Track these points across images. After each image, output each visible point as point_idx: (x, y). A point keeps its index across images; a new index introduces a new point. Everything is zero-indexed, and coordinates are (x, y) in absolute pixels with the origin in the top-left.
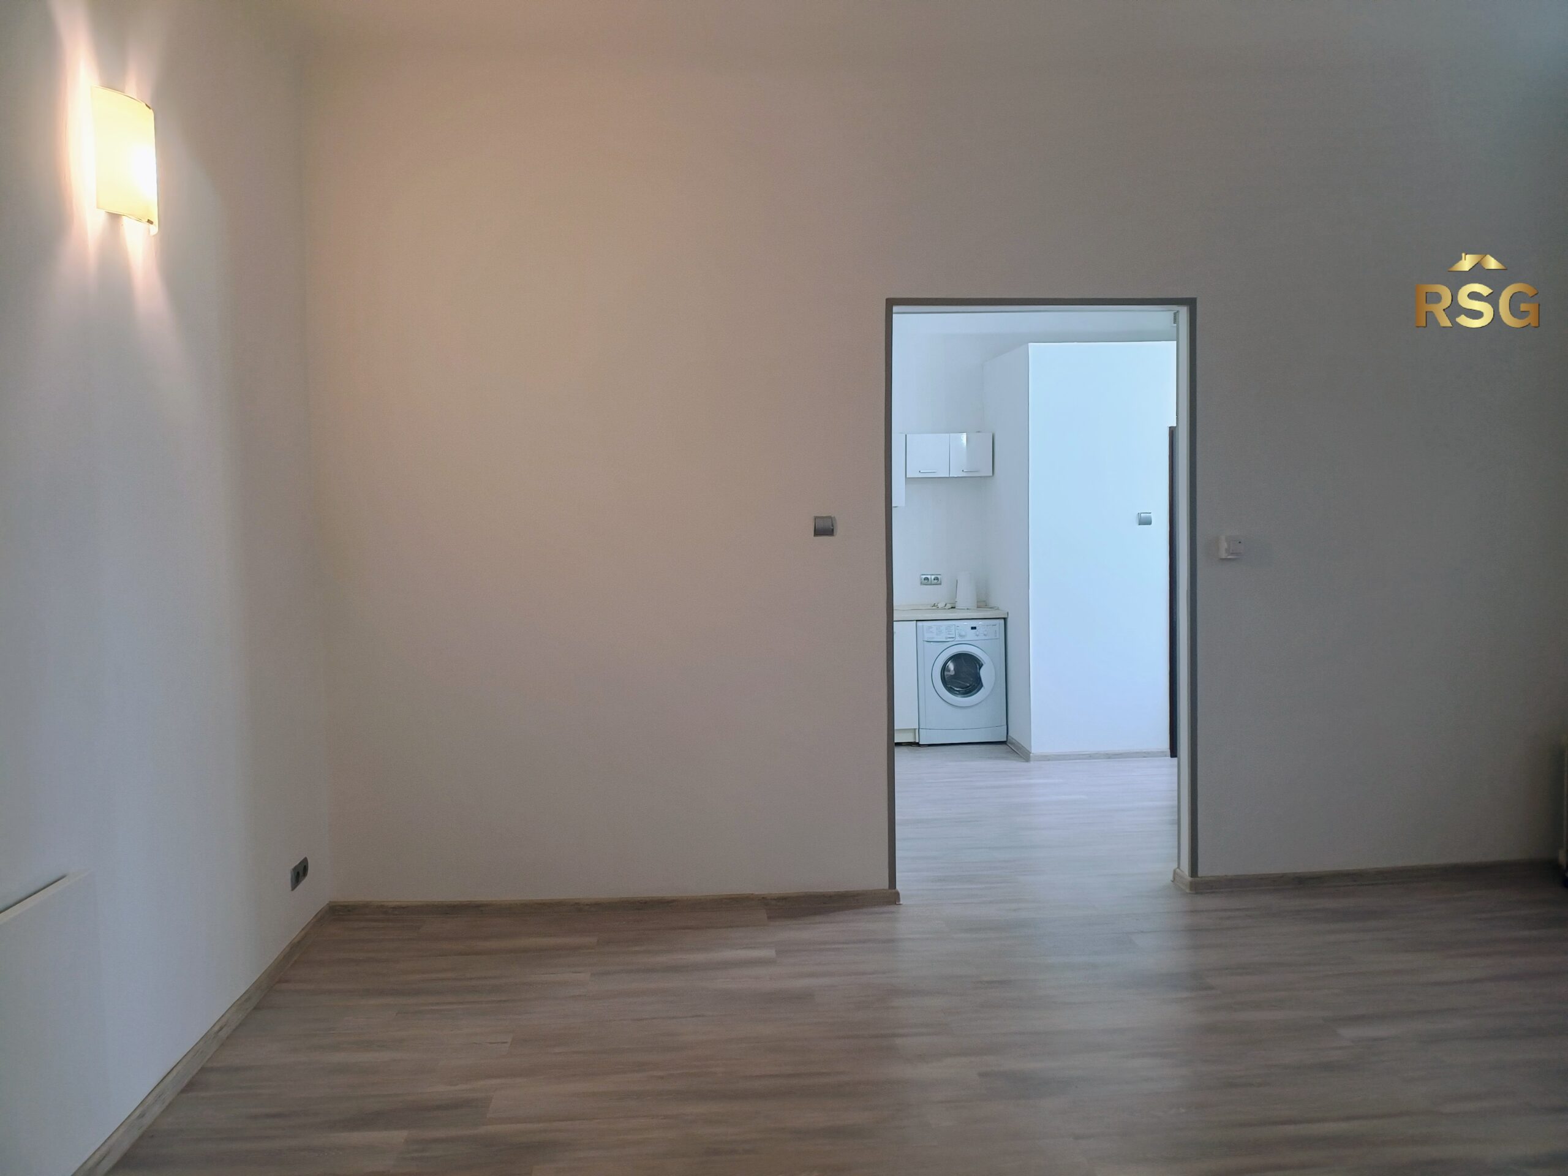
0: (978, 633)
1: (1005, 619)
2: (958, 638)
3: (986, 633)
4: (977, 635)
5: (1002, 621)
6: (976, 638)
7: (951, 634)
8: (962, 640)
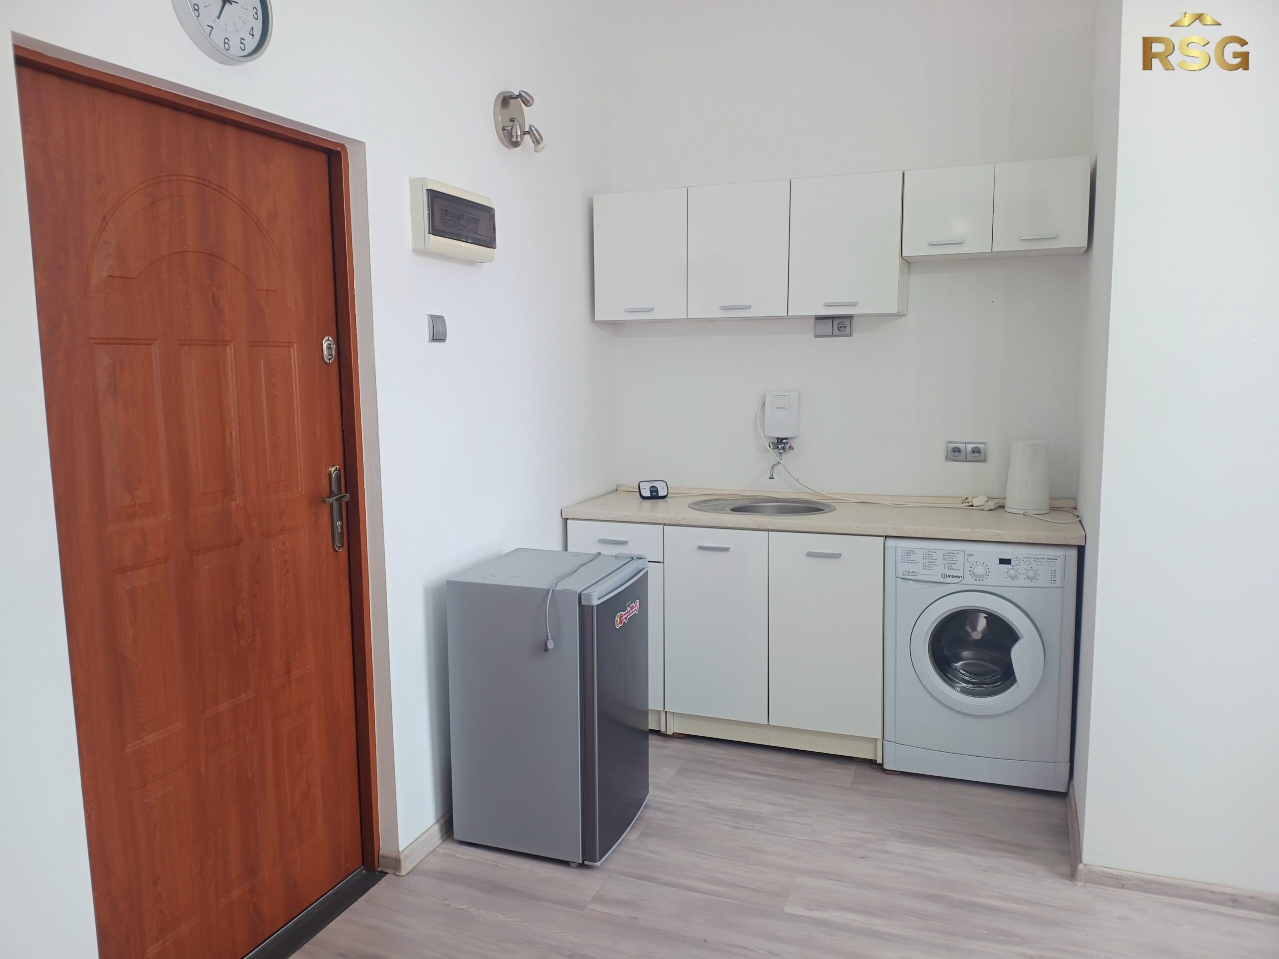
0: (1013, 572)
1: (1081, 550)
2: (968, 579)
3: (1031, 574)
4: (1013, 578)
5: (1074, 553)
6: (1009, 582)
7: (952, 569)
8: (977, 582)
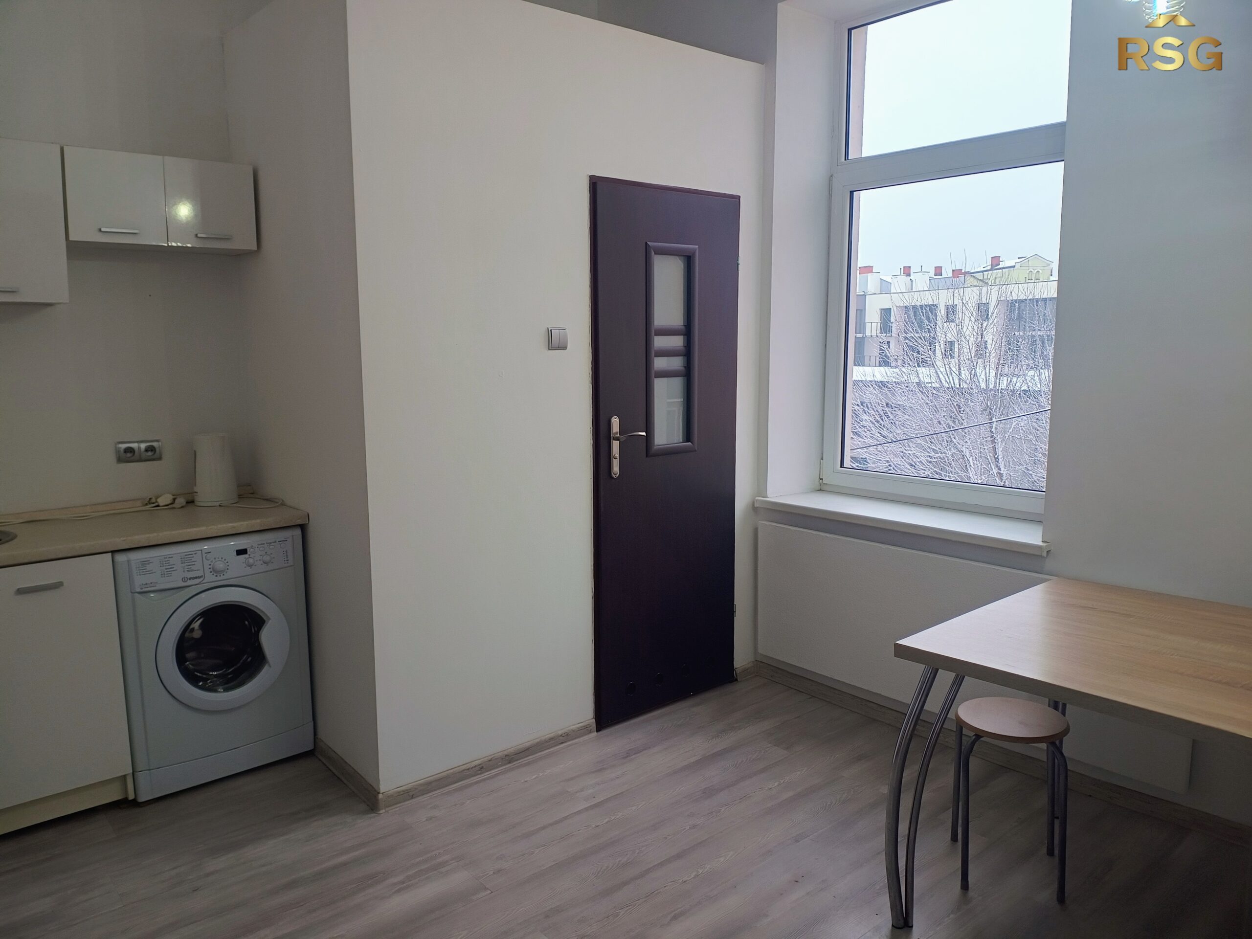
0: (251, 561)
1: (303, 528)
2: (210, 578)
3: (267, 558)
4: (250, 566)
5: (298, 532)
6: (249, 571)
7: (193, 571)
8: (219, 578)
